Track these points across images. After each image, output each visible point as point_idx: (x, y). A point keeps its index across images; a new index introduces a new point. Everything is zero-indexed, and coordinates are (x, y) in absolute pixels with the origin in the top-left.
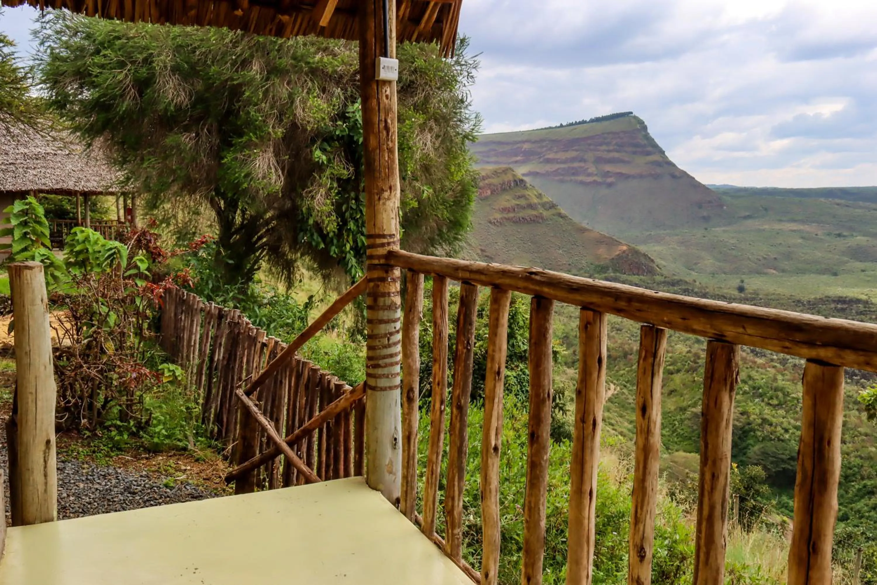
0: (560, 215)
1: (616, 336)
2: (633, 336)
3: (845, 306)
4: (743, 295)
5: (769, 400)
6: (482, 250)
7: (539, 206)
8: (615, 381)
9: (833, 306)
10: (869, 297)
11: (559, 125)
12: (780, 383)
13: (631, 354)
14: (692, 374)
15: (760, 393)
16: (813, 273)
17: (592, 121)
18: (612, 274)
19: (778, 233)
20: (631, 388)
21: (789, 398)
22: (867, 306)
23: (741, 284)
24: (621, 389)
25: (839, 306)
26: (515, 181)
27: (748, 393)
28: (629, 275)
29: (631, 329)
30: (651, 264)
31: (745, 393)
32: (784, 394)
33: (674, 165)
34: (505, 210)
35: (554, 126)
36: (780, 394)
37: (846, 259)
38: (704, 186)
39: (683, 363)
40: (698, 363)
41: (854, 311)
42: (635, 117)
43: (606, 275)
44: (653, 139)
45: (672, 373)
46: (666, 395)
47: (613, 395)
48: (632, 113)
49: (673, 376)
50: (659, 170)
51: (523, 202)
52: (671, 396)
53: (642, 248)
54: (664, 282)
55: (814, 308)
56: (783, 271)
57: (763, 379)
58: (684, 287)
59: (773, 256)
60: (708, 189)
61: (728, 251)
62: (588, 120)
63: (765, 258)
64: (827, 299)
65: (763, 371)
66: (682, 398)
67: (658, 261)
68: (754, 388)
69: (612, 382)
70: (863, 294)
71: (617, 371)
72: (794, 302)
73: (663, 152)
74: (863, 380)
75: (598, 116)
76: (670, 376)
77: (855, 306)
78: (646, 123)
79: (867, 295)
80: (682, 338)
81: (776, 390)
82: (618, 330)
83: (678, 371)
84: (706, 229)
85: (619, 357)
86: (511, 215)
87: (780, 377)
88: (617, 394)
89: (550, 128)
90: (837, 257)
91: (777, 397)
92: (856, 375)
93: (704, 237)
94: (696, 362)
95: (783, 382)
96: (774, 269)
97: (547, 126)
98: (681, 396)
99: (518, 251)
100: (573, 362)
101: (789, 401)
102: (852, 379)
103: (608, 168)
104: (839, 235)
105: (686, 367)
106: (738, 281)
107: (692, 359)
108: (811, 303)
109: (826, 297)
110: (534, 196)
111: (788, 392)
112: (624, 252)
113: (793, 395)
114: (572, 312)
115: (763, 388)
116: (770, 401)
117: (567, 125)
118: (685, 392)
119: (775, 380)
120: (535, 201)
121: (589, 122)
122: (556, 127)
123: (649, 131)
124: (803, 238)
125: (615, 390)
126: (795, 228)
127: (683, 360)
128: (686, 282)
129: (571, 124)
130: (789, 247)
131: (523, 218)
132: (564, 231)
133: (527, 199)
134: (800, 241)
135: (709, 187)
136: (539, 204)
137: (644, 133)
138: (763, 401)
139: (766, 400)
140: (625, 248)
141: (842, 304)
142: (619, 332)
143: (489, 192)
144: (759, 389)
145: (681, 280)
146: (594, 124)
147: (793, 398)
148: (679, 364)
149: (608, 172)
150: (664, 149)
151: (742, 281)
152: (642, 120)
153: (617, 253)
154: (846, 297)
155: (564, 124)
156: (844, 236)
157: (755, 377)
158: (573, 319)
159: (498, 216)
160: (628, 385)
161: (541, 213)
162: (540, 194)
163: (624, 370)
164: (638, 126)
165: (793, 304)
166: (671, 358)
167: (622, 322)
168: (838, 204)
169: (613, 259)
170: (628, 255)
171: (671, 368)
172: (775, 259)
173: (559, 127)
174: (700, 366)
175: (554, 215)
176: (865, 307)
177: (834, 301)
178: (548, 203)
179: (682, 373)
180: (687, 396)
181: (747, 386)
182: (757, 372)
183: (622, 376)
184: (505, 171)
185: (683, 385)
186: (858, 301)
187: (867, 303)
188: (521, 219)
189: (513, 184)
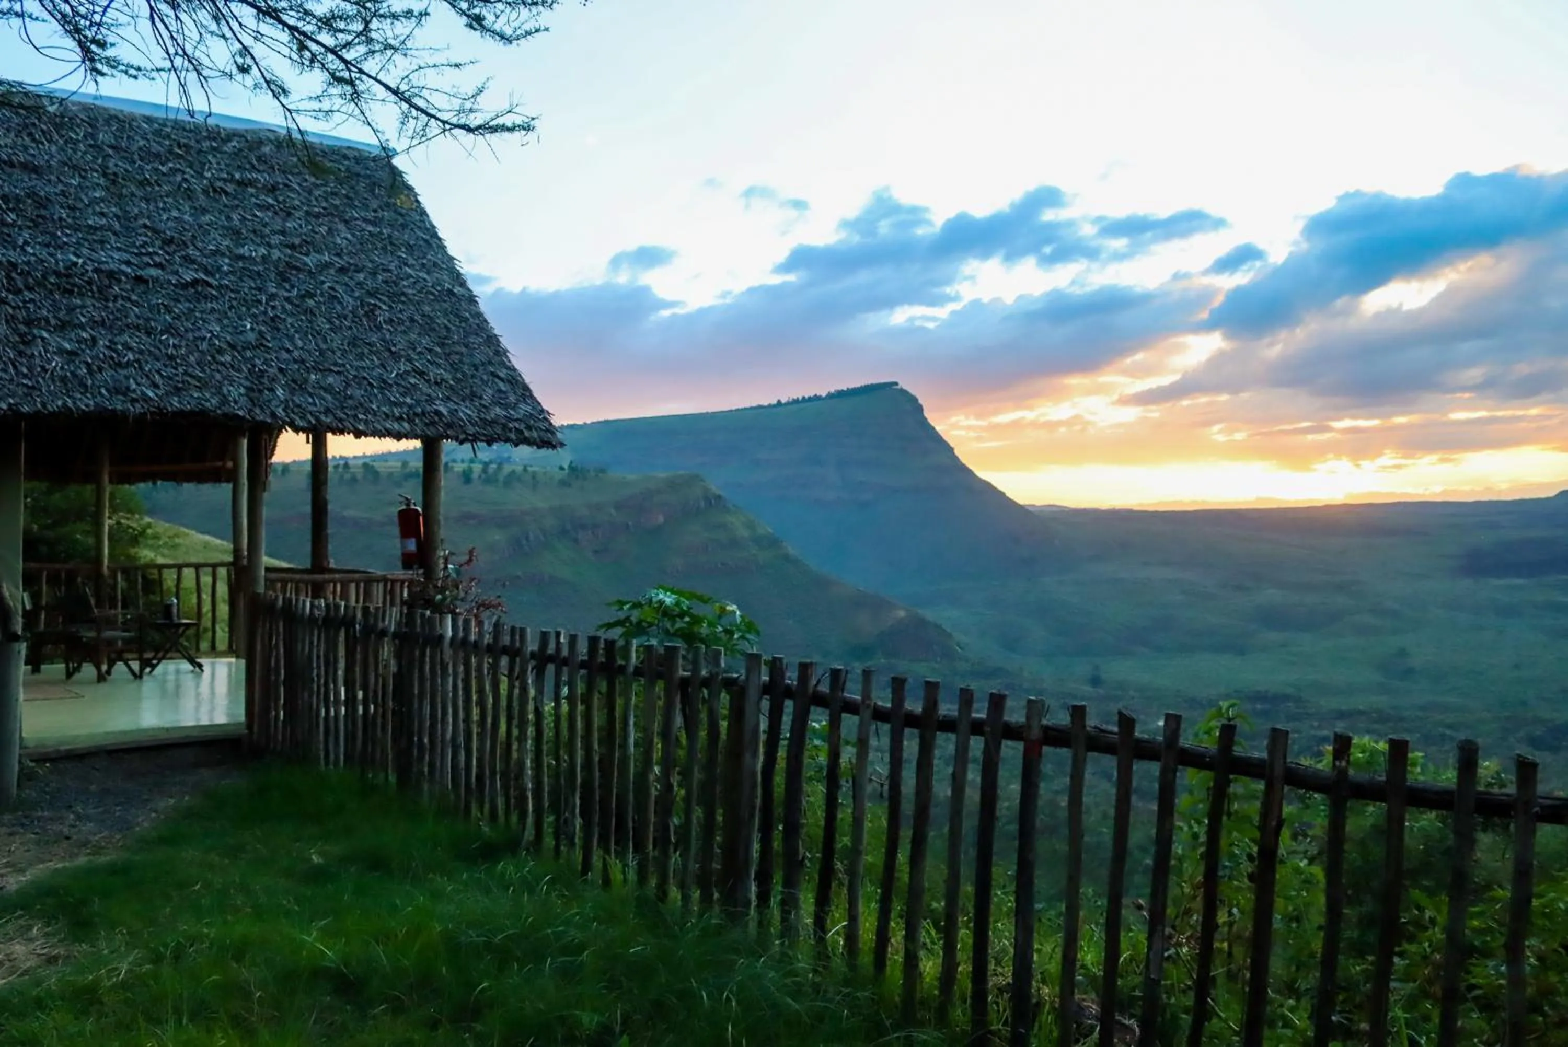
0: (787, 558)
4: (1101, 691)
7: (750, 542)
11: (775, 402)
17: (830, 396)
18: (883, 661)
19: (1145, 585)
23: (1095, 672)
25: (1259, 706)
26: (708, 498)
28: (912, 660)
30: (948, 642)
33: (971, 473)
34: (690, 550)
35: (766, 404)
38: (1022, 507)
42: (904, 392)
43: (874, 661)
48: (896, 384)
51: (721, 536)
53: (929, 614)
56: (1159, 649)
59: (1141, 624)
60: (1030, 512)
61: (1069, 617)
62: (824, 395)
63: (1128, 628)
64: (1238, 694)
67: (959, 637)
70: (1289, 684)
73: (952, 451)
75: (840, 389)
78: (920, 401)
84: (1028, 579)
89: (760, 407)
93: (1028, 592)
96: (1146, 646)
97: (754, 405)
103: (861, 475)
106: (1090, 667)
110: (738, 525)
112: (901, 620)
117: (788, 404)
120: (744, 533)
122: (770, 406)
123: (927, 414)
129: (795, 402)
130: (1165, 608)
131: (723, 564)
133: (728, 530)
135: (1030, 509)
136: (750, 538)
137: (918, 418)
140: (902, 614)
141: (1263, 703)
145: (998, 668)
149: (861, 482)
150: (953, 446)
151: (1097, 668)
152: (912, 396)
153: (889, 623)
154: (1268, 692)
155: (783, 401)
156: (1248, 589)
159: (679, 561)
161: (754, 555)
162: (752, 522)
164: (908, 405)
165: (1183, 704)
169: (882, 633)
170: (908, 626)
172: (1145, 628)
173: (774, 406)
175: (776, 558)
176: (1298, 707)
177: (1249, 698)
178: (765, 536)
184: (690, 482)
186: (1286, 698)
187: (1298, 700)
188: (719, 566)
189: (702, 504)
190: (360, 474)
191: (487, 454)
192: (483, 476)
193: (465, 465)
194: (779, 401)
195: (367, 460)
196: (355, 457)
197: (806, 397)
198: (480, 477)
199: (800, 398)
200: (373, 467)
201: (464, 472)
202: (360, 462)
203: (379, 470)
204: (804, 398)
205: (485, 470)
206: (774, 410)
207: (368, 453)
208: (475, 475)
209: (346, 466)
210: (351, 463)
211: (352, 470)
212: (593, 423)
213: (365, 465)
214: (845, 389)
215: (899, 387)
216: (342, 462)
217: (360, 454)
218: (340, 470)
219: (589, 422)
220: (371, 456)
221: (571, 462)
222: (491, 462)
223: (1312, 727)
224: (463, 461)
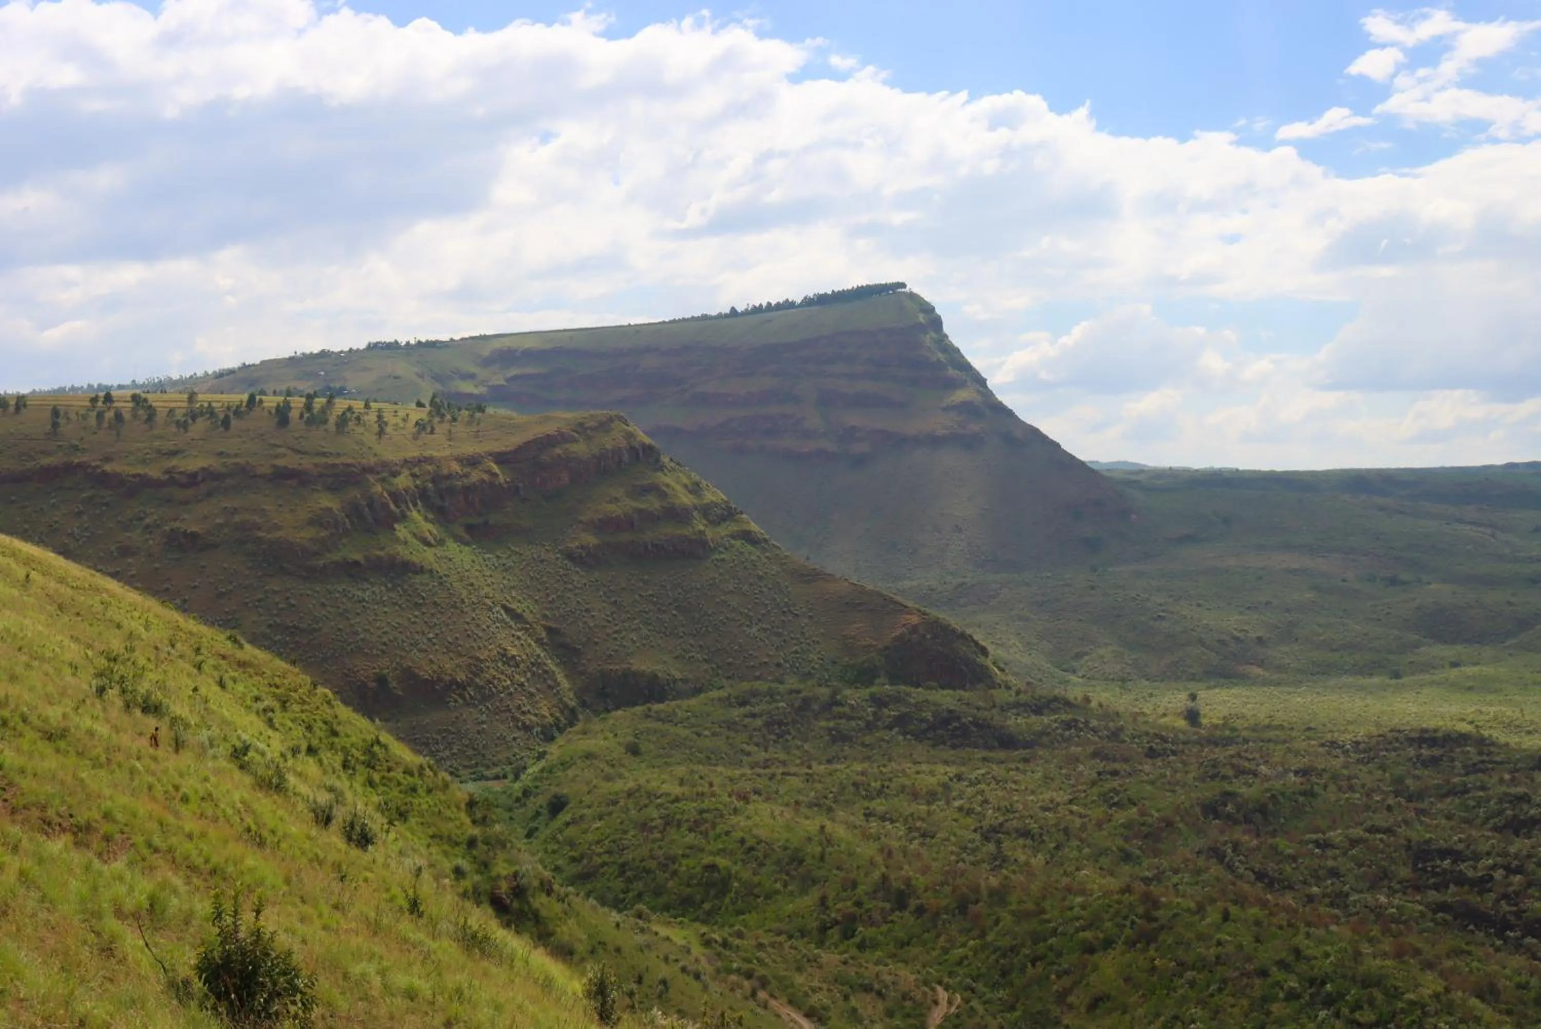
0: (747, 536)
1: (924, 851)
2: (964, 849)
3: (1437, 752)
4: (1198, 731)
5: (1352, 1011)
6: (549, 630)
7: (695, 513)
8: (946, 980)
9: (1411, 752)
10: (1477, 726)
11: (727, 310)
12: (1373, 964)
13: (977, 901)
14: (1145, 950)
15: (1329, 995)
16: (1346, 672)
19: (1260, 578)
20: (989, 996)
21: (1400, 1005)
22: (1485, 749)
23: (1190, 704)
24: (966, 1001)
25: (1425, 752)
26: (632, 449)
27: (1298, 997)
28: (931, 688)
29: (959, 832)
30: (981, 659)
31: (1292, 996)
32: (1386, 993)
33: (1009, 413)
34: (606, 525)
36: (1379, 996)
37: (1413, 637)
38: (1082, 464)
39: (1119, 920)
40: (1156, 920)
41: (1458, 764)
42: (913, 296)
43: (873, 689)
44: (958, 351)
45: (1091, 950)
46: (1083, 1009)
47: (946, 1018)
48: (903, 285)
49: (1096, 957)
50: (974, 427)
51: (653, 504)
52: (1098, 1011)
54: (1017, 705)
55: (1370, 760)
56: (1280, 668)
57: (1327, 955)
58: (1064, 717)
59: (1253, 635)
60: (1093, 471)
61: (1151, 623)
62: (799, 301)
63: (1237, 639)
64: (1396, 735)
65: (1321, 932)
66: (1127, 1017)
67: (996, 651)
68: (1312, 982)
69: (940, 983)
70: (1463, 720)
71: (946, 951)
72: (1323, 745)
73: (982, 382)
74: (1529, 940)
75: (822, 292)
76: (1087, 956)
77: (1458, 750)
78: (938, 311)
79: (1471, 722)
80: (1086, 851)
81: (1367, 983)
82: (924, 835)
83: (1108, 943)
84: (1094, 569)
85: (946, 910)
86: (625, 537)
87: (1366, 949)
88: (958, 1016)
90: (1396, 632)
91: (1371, 1003)
92: (1512, 928)
93: (1093, 588)
94: (1150, 919)
95: (1378, 962)
96: (1259, 666)
98: (1124, 1012)
99: (645, 631)
100: (823, 929)
101: (1403, 1011)
102: (1506, 940)
103: (853, 418)
104: (1393, 581)
105: (1128, 931)
106: (1183, 695)
107: (1141, 910)
108: (1362, 746)
109: (1392, 731)
110: (678, 487)
111: (1396, 988)
112: (915, 629)
113: (1410, 996)
114: (799, 792)
115: (1332, 981)
116: (1357, 1015)
117: (746, 313)
118: (1134, 998)
119: (1358, 955)
120: (686, 499)
121: (801, 305)
123: (946, 329)
124: (1316, 588)
125: (950, 1003)
126: (1296, 566)
127: (1117, 913)
128: (1068, 704)
129: (757, 310)
130: (1288, 610)
131: (654, 546)
132: (760, 578)
133: (663, 495)
134: (1310, 595)
136: (695, 508)
137: (934, 335)
138: (1337, 1015)
139: (1345, 1011)
140: (915, 620)
141: (1430, 747)
142: (928, 840)
143: (565, 478)
144: (1323, 983)
145: (1056, 699)
146: (815, 308)
147: (1412, 1003)
148: (1108, 924)
149: (853, 428)
150: (984, 375)
152: (927, 304)
153: (897, 633)
154: (1435, 731)
156: (1404, 583)
157: (1309, 952)
158: (803, 810)
159: (591, 540)
160: (980, 987)
161: (701, 533)
162: (697, 484)
163: (964, 945)
164: (921, 318)
165: (1321, 750)
166: (1083, 907)
167: (929, 813)
168: (1381, 509)
169: (887, 648)
170: (924, 636)
171: (1088, 935)
172: (1260, 639)
173: (726, 316)
174: (1162, 928)
175: (733, 537)
176: (1481, 753)
177: (1411, 741)
178: (716, 505)
179: (1120, 947)
180: (1140, 1011)
181: (1293, 977)
182: (1308, 935)
183: (960, 963)
184: (604, 426)
185: (1127, 980)
186: (1463, 738)
187: (1482, 742)
188: (650, 547)
189: (626, 457)
190: (127, 407)
191: (311, 383)
192: (306, 415)
193: (281, 399)
194: (733, 309)
195: (138, 391)
196: (120, 387)
197: (773, 303)
198: (301, 416)
199: (764, 305)
200: (145, 400)
201: (278, 408)
202: (129, 393)
203: (154, 404)
204: (769, 304)
205: (308, 407)
206: (727, 321)
207: (140, 380)
208: (294, 414)
209: (108, 398)
210: (113, 393)
211: (116, 404)
212: (462, 339)
213: (135, 398)
214: (830, 292)
215: (907, 290)
216: (102, 394)
217: (128, 382)
218: (100, 404)
219: (457, 337)
220: (143, 386)
221: (434, 397)
222: (316, 395)
223: (1502, 781)
224: (275, 393)
